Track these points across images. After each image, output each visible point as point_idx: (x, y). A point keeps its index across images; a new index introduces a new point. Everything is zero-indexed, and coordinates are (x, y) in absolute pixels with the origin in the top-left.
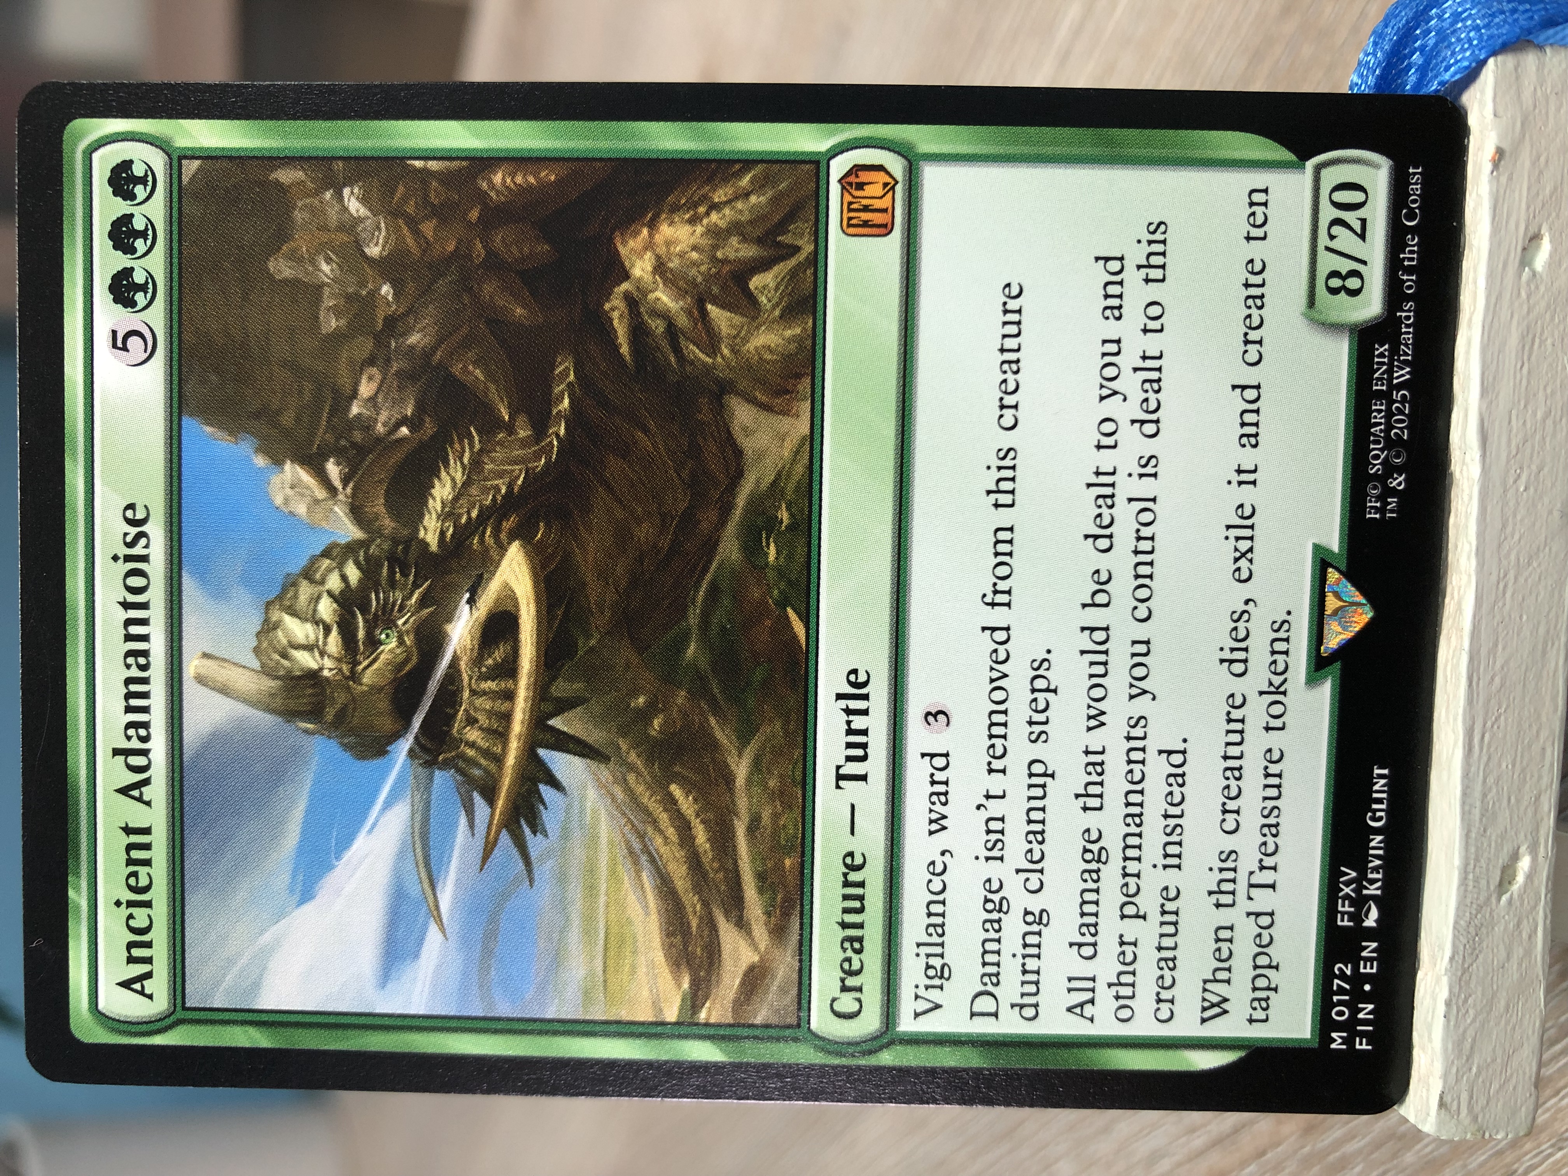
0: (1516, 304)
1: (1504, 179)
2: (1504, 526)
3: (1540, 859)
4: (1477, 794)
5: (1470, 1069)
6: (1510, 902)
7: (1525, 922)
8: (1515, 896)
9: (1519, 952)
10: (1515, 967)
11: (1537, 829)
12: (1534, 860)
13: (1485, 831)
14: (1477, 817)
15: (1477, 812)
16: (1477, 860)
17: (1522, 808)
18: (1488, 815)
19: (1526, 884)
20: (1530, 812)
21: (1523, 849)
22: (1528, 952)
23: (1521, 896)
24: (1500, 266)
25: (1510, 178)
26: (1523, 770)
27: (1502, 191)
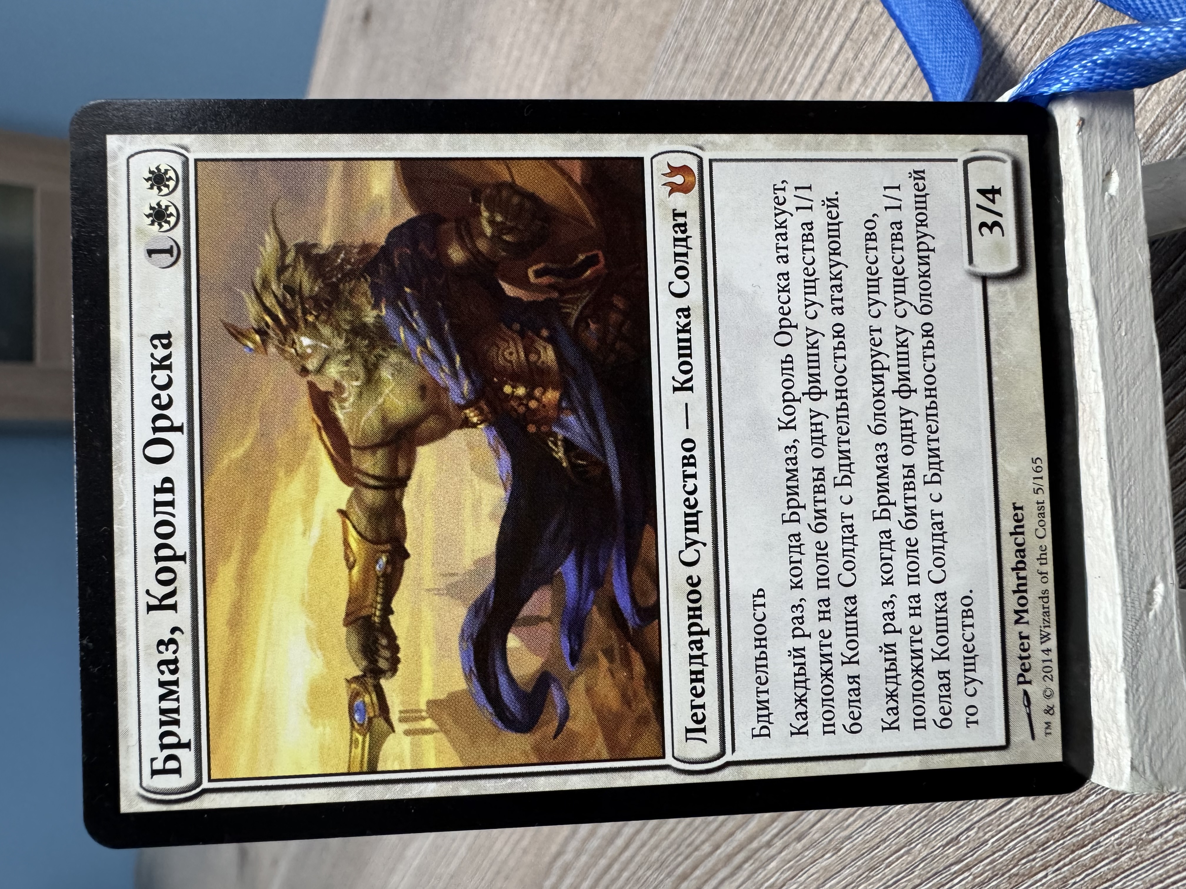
0: (1103, 216)
1: (1086, 137)
2: (1116, 359)
3: (1170, 585)
4: (1125, 541)
5: (1147, 740)
6: (1155, 616)
7: (1167, 631)
8: (1158, 612)
9: (1166, 652)
10: (1165, 663)
11: (1164, 564)
12: (1166, 586)
13: (1133, 567)
14: (1127, 558)
15: (1126, 554)
16: (1131, 587)
17: (1153, 549)
18: (1134, 556)
19: (1163, 602)
20: (1158, 553)
21: (1158, 579)
22: (1172, 652)
23: (1161, 612)
24: (1091, 192)
25: (1089, 137)
26: (1150, 524)
27: (1085, 145)
